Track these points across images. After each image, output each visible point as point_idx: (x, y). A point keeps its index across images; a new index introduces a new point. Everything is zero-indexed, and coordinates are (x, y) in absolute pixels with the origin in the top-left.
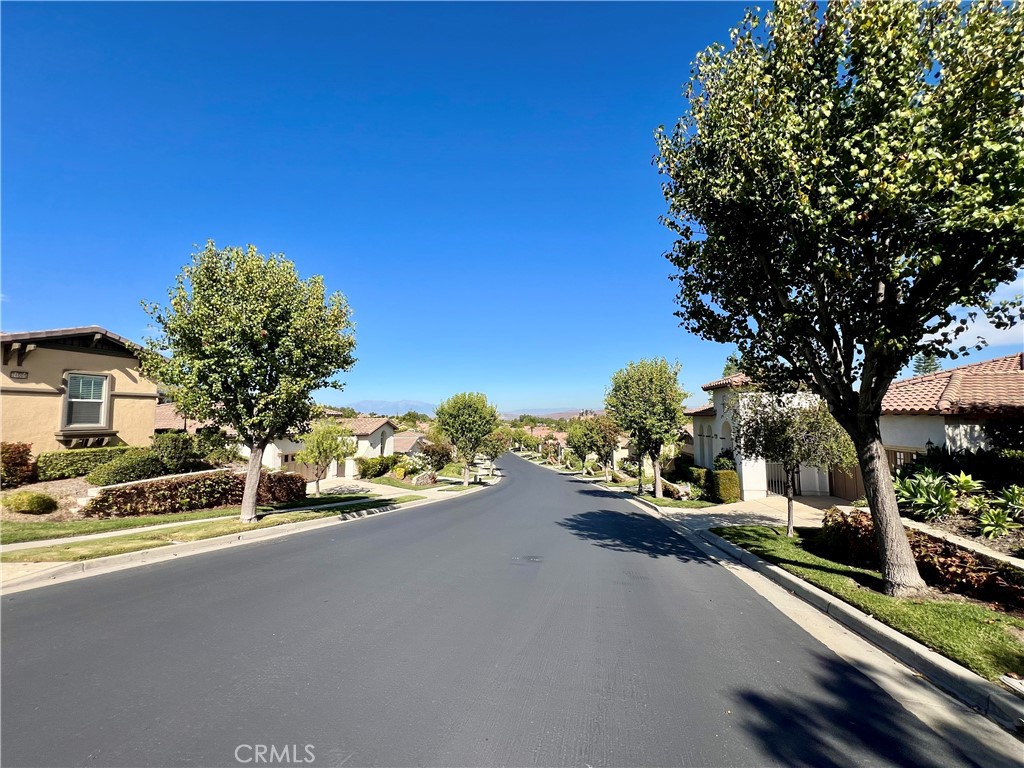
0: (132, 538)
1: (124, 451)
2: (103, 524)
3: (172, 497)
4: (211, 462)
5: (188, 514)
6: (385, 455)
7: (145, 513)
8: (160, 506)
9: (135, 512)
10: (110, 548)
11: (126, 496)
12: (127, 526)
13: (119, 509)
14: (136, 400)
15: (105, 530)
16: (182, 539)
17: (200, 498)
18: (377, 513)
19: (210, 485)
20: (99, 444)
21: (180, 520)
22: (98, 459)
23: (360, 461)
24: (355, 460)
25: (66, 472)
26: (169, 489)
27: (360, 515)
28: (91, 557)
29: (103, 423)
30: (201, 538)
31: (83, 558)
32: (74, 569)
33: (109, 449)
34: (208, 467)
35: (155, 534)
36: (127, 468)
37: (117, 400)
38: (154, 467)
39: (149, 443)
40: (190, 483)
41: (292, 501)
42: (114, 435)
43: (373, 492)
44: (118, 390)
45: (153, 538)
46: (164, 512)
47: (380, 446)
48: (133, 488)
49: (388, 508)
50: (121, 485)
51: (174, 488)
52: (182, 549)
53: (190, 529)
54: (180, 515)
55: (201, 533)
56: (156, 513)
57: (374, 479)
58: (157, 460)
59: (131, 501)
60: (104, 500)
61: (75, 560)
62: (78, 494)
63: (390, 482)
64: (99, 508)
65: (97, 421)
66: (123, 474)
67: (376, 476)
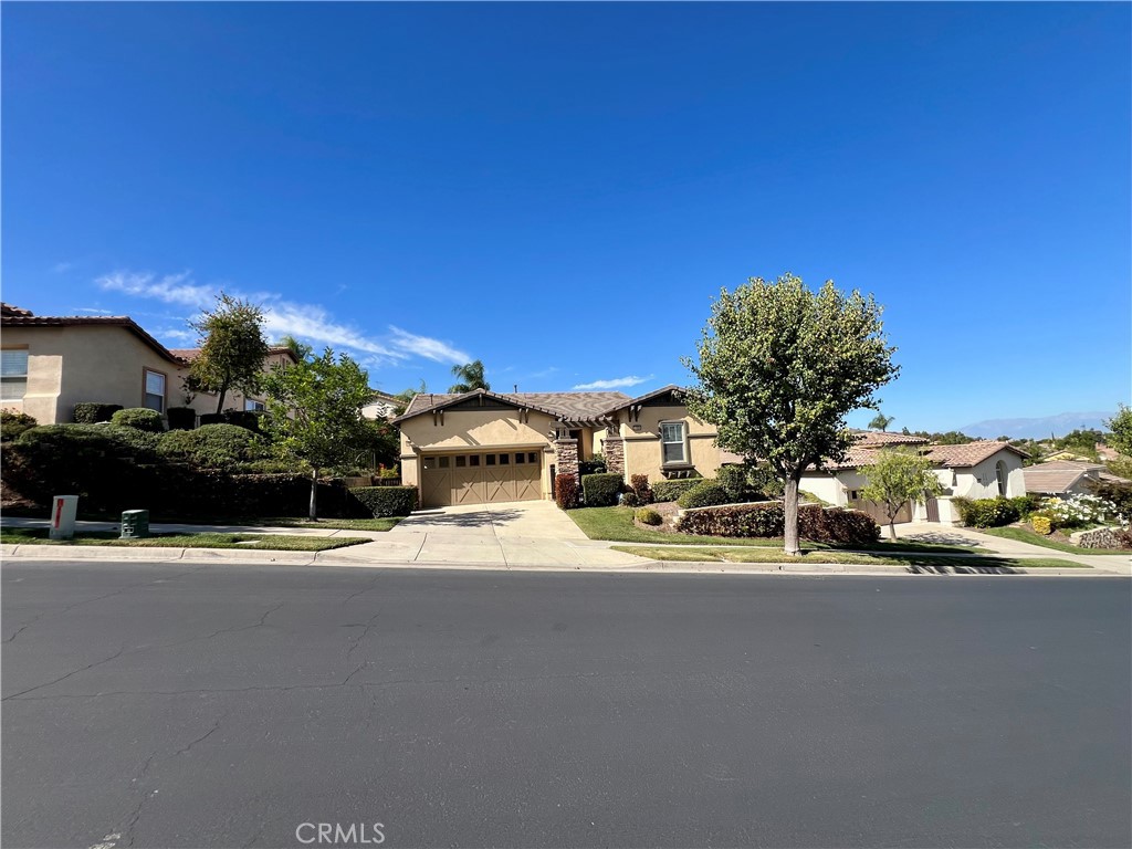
0: (697, 551)
1: (699, 482)
2: (687, 538)
3: (735, 523)
4: (767, 495)
5: (747, 540)
6: (1009, 495)
7: (715, 534)
8: (726, 530)
9: (708, 532)
10: (680, 555)
11: (702, 519)
12: (702, 543)
13: (698, 528)
14: (704, 440)
15: (688, 543)
16: (732, 559)
17: (757, 527)
18: (975, 573)
19: (765, 516)
20: (684, 476)
21: (740, 545)
22: (685, 488)
23: (960, 503)
24: (952, 500)
25: (668, 496)
26: (731, 515)
27: (942, 572)
28: (668, 559)
29: (685, 460)
30: (746, 561)
31: (663, 559)
32: (657, 565)
33: (690, 480)
34: (763, 498)
35: (713, 551)
36: (700, 496)
37: (692, 441)
38: (718, 495)
39: (714, 475)
40: (747, 513)
41: (854, 541)
42: (692, 468)
43: (986, 546)
44: (692, 433)
45: (711, 554)
46: (730, 535)
47: (996, 482)
48: (705, 512)
49: (998, 569)
50: (697, 509)
51: (735, 515)
52: (729, 567)
53: (739, 552)
54: (741, 540)
55: (746, 556)
56: (723, 535)
57: (989, 529)
58: (720, 489)
59: (705, 523)
60: (688, 519)
61: (659, 559)
62: (674, 513)
63: (1022, 536)
64: (685, 525)
65: (682, 459)
66: (698, 500)
67: (992, 525)
